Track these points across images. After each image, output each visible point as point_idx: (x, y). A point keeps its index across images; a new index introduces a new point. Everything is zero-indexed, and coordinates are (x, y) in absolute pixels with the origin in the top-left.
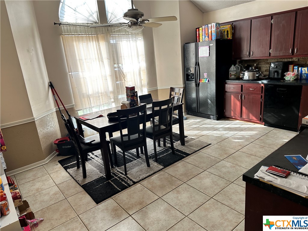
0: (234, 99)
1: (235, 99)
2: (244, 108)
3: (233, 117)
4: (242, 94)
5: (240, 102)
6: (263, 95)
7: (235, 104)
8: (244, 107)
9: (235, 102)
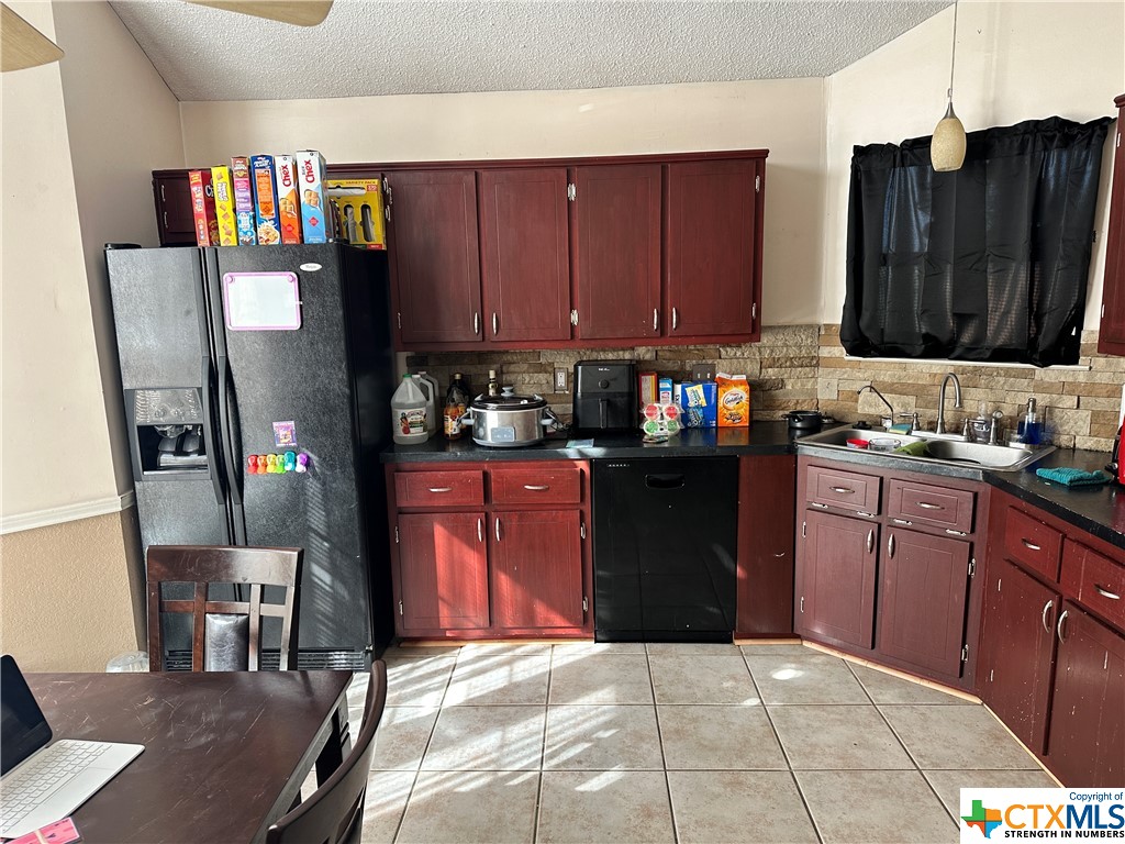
0: (450, 545)
1: (456, 541)
2: (504, 582)
3: (448, 634)
4: (487, 516)
5: (479, 552)
6: (587, 508)
7: (457, 568)
8: (505, 573)
9: (456, 555)
